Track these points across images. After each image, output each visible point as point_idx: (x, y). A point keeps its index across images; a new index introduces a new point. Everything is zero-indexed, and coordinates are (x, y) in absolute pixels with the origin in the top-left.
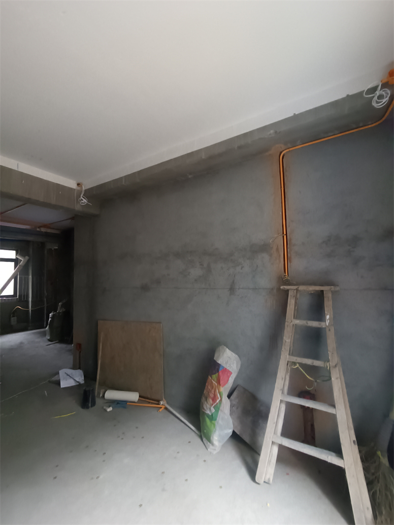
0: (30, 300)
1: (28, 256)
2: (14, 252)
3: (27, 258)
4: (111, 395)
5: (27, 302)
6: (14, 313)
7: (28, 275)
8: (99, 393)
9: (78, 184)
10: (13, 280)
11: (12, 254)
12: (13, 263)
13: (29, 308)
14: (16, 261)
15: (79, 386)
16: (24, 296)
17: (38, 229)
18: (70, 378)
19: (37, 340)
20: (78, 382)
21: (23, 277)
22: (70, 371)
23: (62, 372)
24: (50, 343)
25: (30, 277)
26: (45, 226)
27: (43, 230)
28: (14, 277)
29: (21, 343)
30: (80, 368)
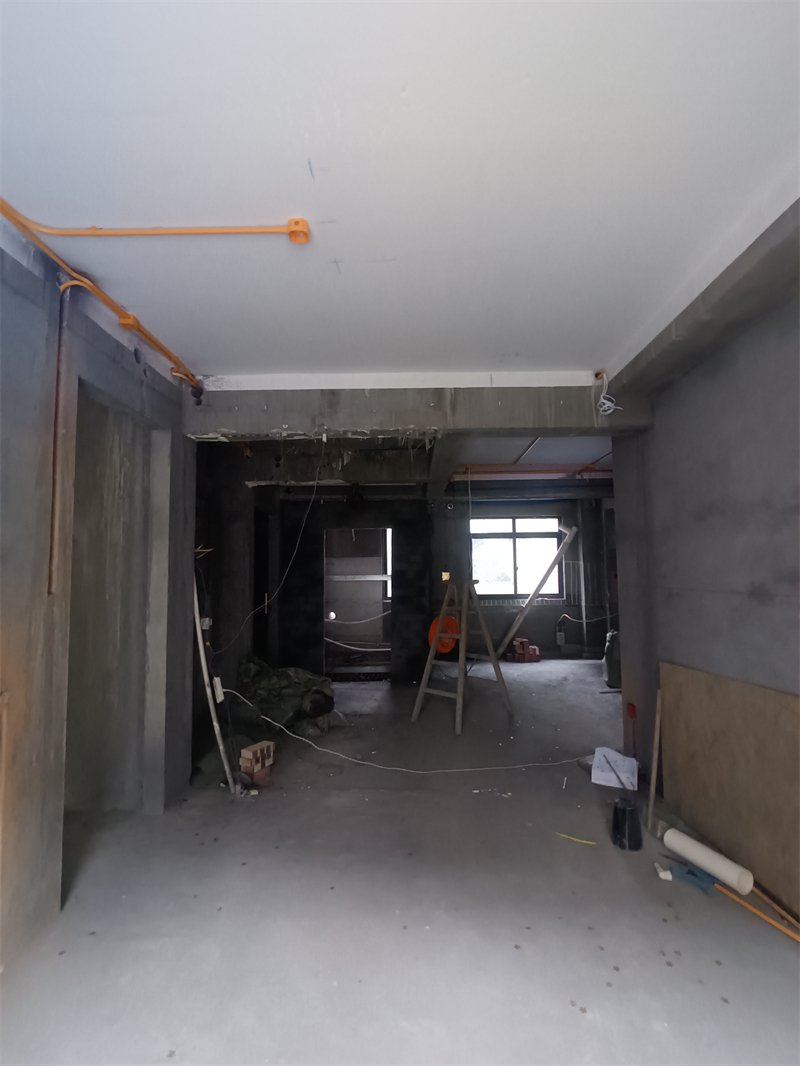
0: (583, 604)
1: (576, 526)
2: (556, 520)
3: (574, 529)
4: (677, 841)
5: (580, 606)
6: (560, 625)
7: (578, 560)
8: (655, 827)
9: (597, 375)
10: (556, 567)
11: (552, 525)
12: (555, 540)
13: (581, 619)
14: (559, 536)
15: (623, 792)
16: (574, 596)
17: (578, 477)
18: (612, 770)
19: (591, 679)
20: (622, 783)
21: (571, 562)
22: (614, 755)
23: (600, 752)
24: (608, 689)
25: (582, 563)
26: (587, 469)
27: (586, 476)
28: (558, 562)
29: (565, 679)
30: (634, 756)
